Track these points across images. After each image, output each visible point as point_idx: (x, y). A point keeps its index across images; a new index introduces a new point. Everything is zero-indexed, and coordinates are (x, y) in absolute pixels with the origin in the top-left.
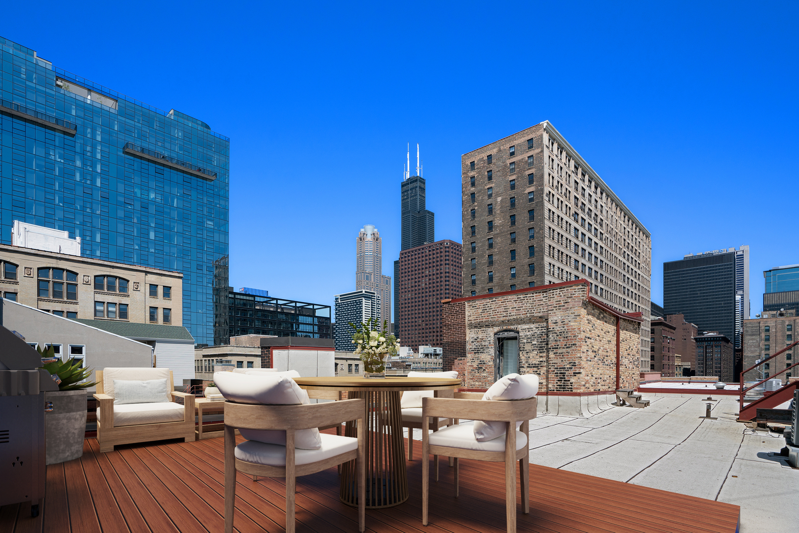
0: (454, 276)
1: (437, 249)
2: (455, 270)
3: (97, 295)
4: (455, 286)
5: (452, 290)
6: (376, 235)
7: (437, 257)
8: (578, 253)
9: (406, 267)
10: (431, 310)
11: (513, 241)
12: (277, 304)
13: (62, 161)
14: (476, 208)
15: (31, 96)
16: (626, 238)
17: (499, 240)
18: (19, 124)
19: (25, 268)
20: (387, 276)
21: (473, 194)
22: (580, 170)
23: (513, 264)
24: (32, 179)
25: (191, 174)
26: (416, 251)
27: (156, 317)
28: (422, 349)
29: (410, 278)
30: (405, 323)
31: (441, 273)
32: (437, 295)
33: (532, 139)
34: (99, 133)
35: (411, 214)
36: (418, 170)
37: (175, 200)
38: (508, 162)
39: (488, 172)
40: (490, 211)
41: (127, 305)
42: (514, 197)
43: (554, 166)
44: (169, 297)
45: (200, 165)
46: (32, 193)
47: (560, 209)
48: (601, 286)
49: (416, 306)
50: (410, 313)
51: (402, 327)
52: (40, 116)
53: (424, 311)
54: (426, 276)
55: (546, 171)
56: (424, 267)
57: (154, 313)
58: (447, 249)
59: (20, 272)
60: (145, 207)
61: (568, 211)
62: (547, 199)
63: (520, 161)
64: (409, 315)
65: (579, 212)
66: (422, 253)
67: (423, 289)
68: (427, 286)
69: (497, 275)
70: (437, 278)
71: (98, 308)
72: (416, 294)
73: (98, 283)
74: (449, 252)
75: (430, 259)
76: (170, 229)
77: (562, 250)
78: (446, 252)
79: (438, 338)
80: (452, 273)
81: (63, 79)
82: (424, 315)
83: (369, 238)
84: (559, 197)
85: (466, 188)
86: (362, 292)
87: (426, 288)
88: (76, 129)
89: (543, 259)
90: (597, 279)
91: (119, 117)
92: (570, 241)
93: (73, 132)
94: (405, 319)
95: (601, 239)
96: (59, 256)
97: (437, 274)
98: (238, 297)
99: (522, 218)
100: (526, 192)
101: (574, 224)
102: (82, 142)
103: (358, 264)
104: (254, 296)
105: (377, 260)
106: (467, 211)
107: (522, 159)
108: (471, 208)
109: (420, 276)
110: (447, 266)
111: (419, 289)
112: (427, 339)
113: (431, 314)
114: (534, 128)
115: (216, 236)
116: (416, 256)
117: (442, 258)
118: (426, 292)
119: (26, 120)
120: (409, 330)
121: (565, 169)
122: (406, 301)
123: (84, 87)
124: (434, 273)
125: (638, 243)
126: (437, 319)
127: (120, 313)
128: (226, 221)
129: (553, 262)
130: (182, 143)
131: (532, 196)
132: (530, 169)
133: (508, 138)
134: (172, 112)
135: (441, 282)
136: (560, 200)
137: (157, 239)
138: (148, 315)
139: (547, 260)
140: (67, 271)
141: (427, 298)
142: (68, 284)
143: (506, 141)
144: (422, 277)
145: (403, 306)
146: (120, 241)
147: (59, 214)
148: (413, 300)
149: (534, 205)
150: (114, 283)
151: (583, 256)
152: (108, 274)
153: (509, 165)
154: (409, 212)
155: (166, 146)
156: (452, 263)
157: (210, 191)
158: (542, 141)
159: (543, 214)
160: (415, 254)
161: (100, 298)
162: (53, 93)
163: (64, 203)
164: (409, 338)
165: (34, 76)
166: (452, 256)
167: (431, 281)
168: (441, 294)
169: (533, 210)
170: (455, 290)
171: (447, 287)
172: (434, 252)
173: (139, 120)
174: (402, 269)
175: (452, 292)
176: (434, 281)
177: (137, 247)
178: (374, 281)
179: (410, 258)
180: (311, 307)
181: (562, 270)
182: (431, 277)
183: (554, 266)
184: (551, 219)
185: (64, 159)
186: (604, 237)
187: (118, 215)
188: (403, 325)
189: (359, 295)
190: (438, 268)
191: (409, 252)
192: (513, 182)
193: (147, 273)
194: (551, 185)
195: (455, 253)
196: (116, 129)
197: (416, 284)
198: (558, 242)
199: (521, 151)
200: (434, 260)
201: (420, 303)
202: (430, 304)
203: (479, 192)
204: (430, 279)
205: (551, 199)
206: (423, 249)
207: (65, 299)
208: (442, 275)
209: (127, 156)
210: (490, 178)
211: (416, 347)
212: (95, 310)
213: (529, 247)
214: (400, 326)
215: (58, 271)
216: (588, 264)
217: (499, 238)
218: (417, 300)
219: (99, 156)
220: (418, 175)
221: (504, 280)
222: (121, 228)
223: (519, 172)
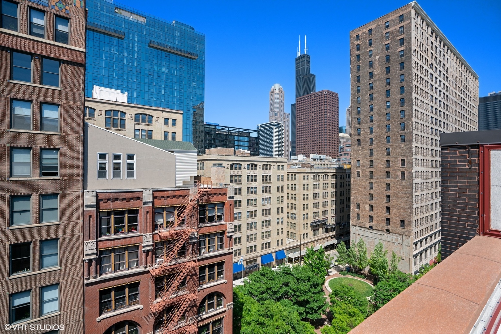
0: (330, 111)
1: (319, 96)
2: (331, 108)
3: (136, 126)
4: (331, 118)
5: (329, 120)
6: (281, 90)
7: (320, 101)
8: (432, 91)
9: (300, 107)
10: (316, 132)
11: (388, 84)
12: (228, 130)
13: (117, 53)
14: (360, 64)
15: (102, 19)
16: (463, 80)
17: (377, 84)
18: (97, 35)
19: (99, 111)
20: (287, 113)
21: (358, 56)
22: (434, 34)
23: (388, 99)
24: (103, 64)
25: (184, 56)
26: (306, 97)
27: (167, 137)
28: (312, 156)
29: (302, 113)
30: (300, 140)
31: (322, 110)
32: (320, 123)
33: (403, 15)
34: (136, 36)
35: (301, 76)
36: (306, 50)
37: (176, 71)
38: (384, 32)
39: (369, 40)
40: (371, 65)
41: (152, 131)
42: (389, 55)
43: (418, 32)
44: (175, 125)
45: (189, 51)
46: (103, 72)
47: (422, 61)
48: (447, 113)
49: (306, 130)
50: (302, 134)
51: (298, 143)
52: (107, 30)
53: (311, 133)
54: (313, 112)
55: (414, 35)
56: (311, 106)
57: (166, 135)
58: (326, 96)
59: (97, 113)
60: (159, 76)
61: (427, 62)
62: (414, 54)
63: (393, 31)
64: (302, 135)
65: (434, 63)
66: (310, 98)
67: (310, 120)
68: (313, 118)
69: (376, 107)
70: (320, 113)
71: (137, 133)
72: (306, 123)
73: (137, 118)
74: (327, 97)
75: (315, 102)
76: (173, 88)
77: (423, 88)
78: (325, 97)
79: (320, 149)
80: (329, 110)
81: (118, 8)
82: (311, 135)
83: (277, 91)
84: (421, 53)
85: (353, 52)
86: (273, 122)
87: (313, 119)
88: (124, 35)
89: (411, 95)
90: (444, 108)
91: (147, 27)
92: (428, 82)
93: (123, 37)
94: (300, 138)
95: (447, 81)
96: (116, 103)
97: (319, 111)
98: (207, 126)
99: (395, 69)
100: (398, 51)
101: (430, 71)
102: (128, 42)
103: (270, 107)
104: (216, 126)
105: (282, 103)
106: (354, 66)
107: (395, 29)
108: (357, 65)
109: (309, 112)
110: (326, 106)
111: (308, 120)
112: (313, 150)
113: (316, 135)
114: (404, 7)
115: (198, 91)
116: (307, 101)
117: (323, 101)
118: (313, 122)
119: (100, 32)
120: (302, 145)
121: (425, 34)
122: (300, 127)
123: (129, 12)
124: (318, 110)
125: (470, 83)
126: (320, 138)
127: (148, 135)
128: (203, 82)
129: (418, 97)
130: (179, 39)
131: (403, 53)
132: (401, 35)
133: (384, 17)
134: (174, 22)
135: (322, 115)
136: (422, 55)
137: (166, 94)
138: (163, 136)
139: (414, 95)
140: (121, 112)
141: (313, 125)
142: (121, 119)
143: (382, 19)
144: (310, 113)
145: (298, 130)
146: (146, 96)
147: (116, 83)
148: (305, 127)
149: (404, 59)
150: (145, 118)
151: (436, 92)
152: (142, 112)
153: (385, 34)
154: (300, 75)
155: (171, 41)
156: (329, 103)
157: (194, 65)
158: (411, 15)
159: (411, 65)
160: (306, 99)
161: (138, 127)
162: (113, 16)
163: (118, 76)
164: (302, 149)
165: (104, 8)
166: (329, 100)
167: (315, 115)
168: (322, 122)
169: (404, 62)
170: (331, 120)
171: (326, 118)
172: (318, 97)
173: (157, 27)
174: (298, 109)
175: (329, 121)
176: (318, 115)
177: (155, 99)
178: (280, 116)
179: (302, 102)
180: (248, 131)
181: (423, 102)
182: (315, 113)
183: (418, 99)
184: (416, 67)
185: (118, 52)
186: (449, 79)
187: (146, 82)
188: (298, 142)
189: (272, 124)
190: (320, 107)
191: (300, 99)
192: (388, 45)
193: (163, 111)
194: (416, 44)
195: (331, 98)
196: (145, 33)
197: (307, 117)
198: (421, 83)
199: (394, 24)
200: (318, 102)
201: (309, 128)
202: (315, 129)
203: (362, 54)
204: (315, 114)
205: (416, 54)
206: (310, 96)
207: (119, 128)
208: (323, 111)
209: (150, 48)
210: (370, 44)
211: (309, 155)
212: (135, 135)
213: (400, 87)
214: (297, 142)
215: (116, 111)
216: (439, 98)
217: (377, 83)
218: (307, 126)
219: (136, 49)
220: (306, 53)
221: (381, 110)
222: (147, 89)
223: (392, 38)
